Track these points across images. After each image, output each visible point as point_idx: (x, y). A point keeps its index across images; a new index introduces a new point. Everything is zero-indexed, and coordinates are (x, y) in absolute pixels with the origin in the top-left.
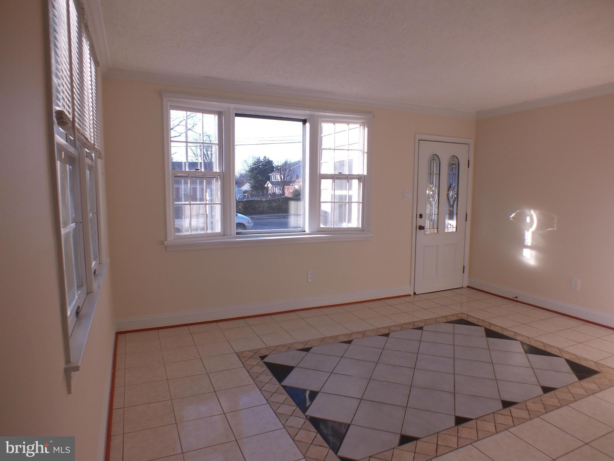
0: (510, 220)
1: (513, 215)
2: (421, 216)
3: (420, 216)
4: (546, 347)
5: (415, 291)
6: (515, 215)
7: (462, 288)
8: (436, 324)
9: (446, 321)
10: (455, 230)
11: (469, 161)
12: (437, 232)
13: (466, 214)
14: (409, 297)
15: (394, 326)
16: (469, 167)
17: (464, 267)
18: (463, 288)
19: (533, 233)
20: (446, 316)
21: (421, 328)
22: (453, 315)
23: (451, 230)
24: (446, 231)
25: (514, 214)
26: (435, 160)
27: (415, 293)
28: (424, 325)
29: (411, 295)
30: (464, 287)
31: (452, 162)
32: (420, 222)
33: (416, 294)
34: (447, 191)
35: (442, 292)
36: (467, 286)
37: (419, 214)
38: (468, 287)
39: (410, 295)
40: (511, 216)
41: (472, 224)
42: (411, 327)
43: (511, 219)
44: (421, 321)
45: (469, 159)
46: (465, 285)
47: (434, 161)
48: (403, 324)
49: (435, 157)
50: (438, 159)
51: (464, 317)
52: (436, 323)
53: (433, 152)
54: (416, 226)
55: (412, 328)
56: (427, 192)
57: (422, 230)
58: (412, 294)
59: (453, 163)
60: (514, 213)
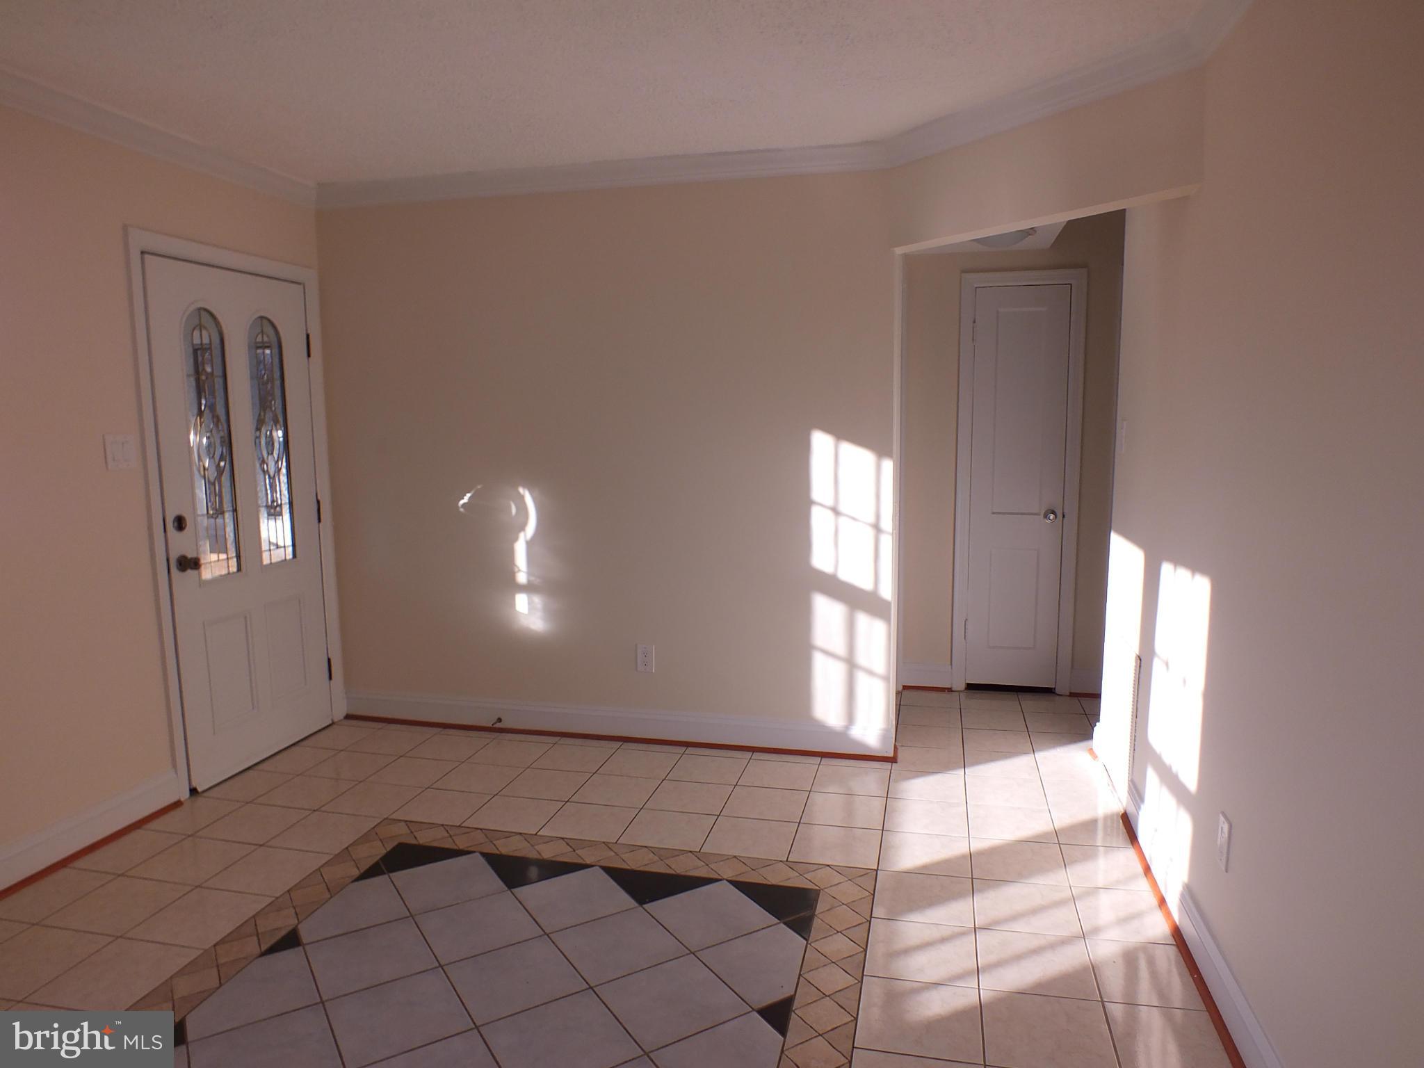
0: (460, 512)
1: (465, 500)
2: (180, 523)
3: (176, 524)
4: (667, 862)
5: (194, 784)
6: (470, 498)
7: (333, 724)
8: (331, 897)
9: (356, 873)
10: (290, 556)
11: (308, 336)
12: (239, 569)
13: (318, 502)
14: (177, 814)
15: (181, 972)
16: (312, 354)
17: (329, 660)
18: (334, 726)
19: (529, 544)
20: (347, 848)
21: (291, 940)
22: (365, 838)
23: (278, 556)
24: (266, 561)
25: (469, 495)
26: (205, 328)
27: (193, 791)
28: (293, 922)
29: (182, 799)
30: (336, 720)
31: (259, 339)
32: (181, 544)
33: (200, 790)
34: (253, 431)
35: (278, 757)
36: (344, 714)
37: (172, 519)
38: (348, 717)
39: (177, 804)
40: (462, 502)
41: (337, 529)
42: (252, 947)
43: (462, 510)
44: (275, 906)
45: (307, 330)
46: (340, 713)
47: (204, 332)
48: (215, 946)
49: (206, 319)
50: (214, 326)
51: (401, 834)
52: (333, 891)
53: (193, 303)
54: (168, 560)
55: (257, 951)
56: (192, 437)
57: (189, 572)
58: (185, 795)
59: (263, 342)
60: (469, 492)
